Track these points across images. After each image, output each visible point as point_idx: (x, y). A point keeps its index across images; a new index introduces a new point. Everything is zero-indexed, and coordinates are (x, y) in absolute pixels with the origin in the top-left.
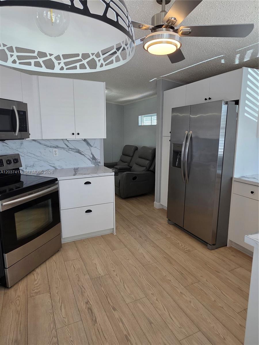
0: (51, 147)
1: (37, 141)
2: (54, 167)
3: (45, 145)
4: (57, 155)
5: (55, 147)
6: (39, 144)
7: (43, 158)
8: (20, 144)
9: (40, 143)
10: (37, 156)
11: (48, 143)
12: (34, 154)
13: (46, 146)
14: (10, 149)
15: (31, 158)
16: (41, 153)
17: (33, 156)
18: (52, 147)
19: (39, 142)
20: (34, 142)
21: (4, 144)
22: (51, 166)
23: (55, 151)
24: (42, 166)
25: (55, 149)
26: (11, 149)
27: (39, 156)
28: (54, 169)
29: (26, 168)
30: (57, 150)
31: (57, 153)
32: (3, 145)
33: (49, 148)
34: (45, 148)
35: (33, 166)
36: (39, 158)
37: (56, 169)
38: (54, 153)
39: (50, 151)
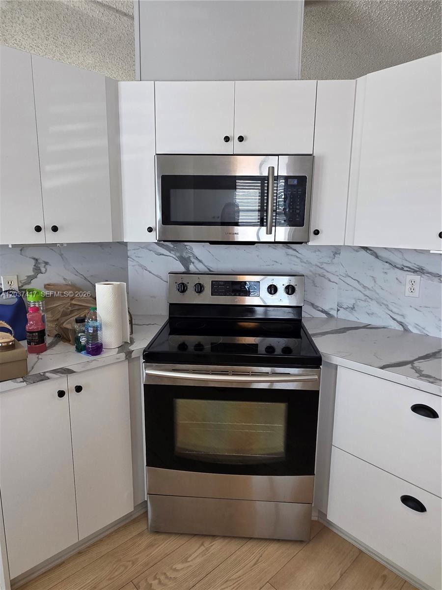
0: (402, 269)
1: (371, 250)
2: (401, 323)
3: (387, 262)
4: (416, 294)
5: (415, 272)
6: (372, 258)
7: (378, 294)
8: (332, 254)
9: (377, 257)
10: (364, 287)
11: (397, 259)
12: (358, 282)
13: (390, 264)
14: (303, 264)
15: (352, 290)
16: (374, 280)
17: (356, 284)
18: (405, 269)
19: (375, 252)
20: (363, 252)
21: (290, 251)
22: (394, 319)
23: (413, 283)
24: (372, 314)
25: (411, 277)
26: (306, 263)
27: (368, 289)
28: (402, 329)
29: (338, 310)
30: (417, 278)
31: (416, 287)
32: (286, 253)
33: (396, 269)
34: (385, 271)
35: (353, 308)
36: (367, 292)
37: (406, 330)
38: (408, 286)
39: (397, 279)
